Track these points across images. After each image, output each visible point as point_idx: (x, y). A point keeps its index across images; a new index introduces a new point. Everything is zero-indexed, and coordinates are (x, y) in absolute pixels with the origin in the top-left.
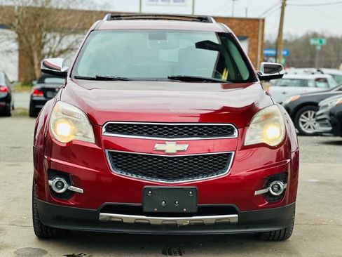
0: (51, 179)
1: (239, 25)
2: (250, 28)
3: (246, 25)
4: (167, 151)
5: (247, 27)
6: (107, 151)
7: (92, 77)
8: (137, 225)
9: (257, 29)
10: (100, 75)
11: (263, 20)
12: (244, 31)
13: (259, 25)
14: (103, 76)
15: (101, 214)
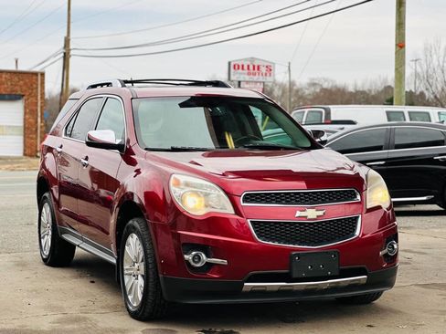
0: (186, 254)
1: (11, 80)
2: (25, 84)
3: (20, 80)
4: (309, 217)
5: (21, 83)
6: (249, 221)
7: (167, 148)
8: (280, 292)
9: (35, 86)
10: (175, 146)
11: (43, 74)
12: (18, 88)
13: (37, 80)
14: (179, 147)
15: (246, 284)
